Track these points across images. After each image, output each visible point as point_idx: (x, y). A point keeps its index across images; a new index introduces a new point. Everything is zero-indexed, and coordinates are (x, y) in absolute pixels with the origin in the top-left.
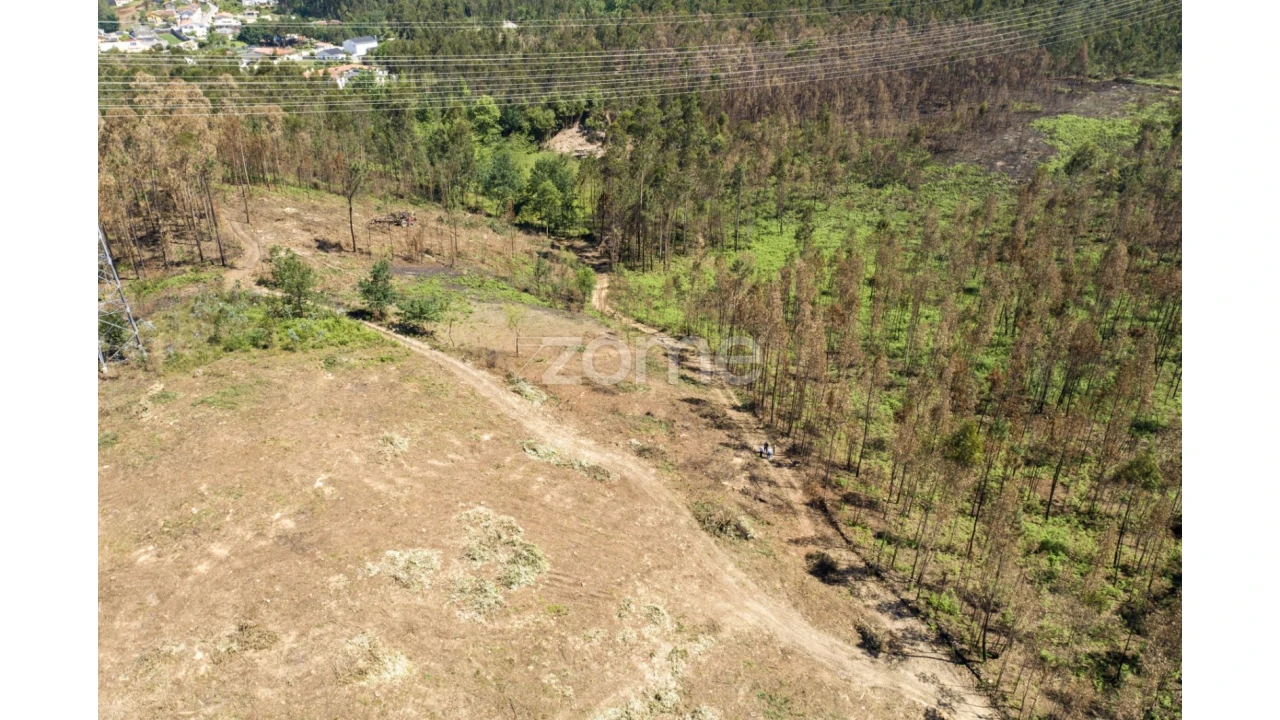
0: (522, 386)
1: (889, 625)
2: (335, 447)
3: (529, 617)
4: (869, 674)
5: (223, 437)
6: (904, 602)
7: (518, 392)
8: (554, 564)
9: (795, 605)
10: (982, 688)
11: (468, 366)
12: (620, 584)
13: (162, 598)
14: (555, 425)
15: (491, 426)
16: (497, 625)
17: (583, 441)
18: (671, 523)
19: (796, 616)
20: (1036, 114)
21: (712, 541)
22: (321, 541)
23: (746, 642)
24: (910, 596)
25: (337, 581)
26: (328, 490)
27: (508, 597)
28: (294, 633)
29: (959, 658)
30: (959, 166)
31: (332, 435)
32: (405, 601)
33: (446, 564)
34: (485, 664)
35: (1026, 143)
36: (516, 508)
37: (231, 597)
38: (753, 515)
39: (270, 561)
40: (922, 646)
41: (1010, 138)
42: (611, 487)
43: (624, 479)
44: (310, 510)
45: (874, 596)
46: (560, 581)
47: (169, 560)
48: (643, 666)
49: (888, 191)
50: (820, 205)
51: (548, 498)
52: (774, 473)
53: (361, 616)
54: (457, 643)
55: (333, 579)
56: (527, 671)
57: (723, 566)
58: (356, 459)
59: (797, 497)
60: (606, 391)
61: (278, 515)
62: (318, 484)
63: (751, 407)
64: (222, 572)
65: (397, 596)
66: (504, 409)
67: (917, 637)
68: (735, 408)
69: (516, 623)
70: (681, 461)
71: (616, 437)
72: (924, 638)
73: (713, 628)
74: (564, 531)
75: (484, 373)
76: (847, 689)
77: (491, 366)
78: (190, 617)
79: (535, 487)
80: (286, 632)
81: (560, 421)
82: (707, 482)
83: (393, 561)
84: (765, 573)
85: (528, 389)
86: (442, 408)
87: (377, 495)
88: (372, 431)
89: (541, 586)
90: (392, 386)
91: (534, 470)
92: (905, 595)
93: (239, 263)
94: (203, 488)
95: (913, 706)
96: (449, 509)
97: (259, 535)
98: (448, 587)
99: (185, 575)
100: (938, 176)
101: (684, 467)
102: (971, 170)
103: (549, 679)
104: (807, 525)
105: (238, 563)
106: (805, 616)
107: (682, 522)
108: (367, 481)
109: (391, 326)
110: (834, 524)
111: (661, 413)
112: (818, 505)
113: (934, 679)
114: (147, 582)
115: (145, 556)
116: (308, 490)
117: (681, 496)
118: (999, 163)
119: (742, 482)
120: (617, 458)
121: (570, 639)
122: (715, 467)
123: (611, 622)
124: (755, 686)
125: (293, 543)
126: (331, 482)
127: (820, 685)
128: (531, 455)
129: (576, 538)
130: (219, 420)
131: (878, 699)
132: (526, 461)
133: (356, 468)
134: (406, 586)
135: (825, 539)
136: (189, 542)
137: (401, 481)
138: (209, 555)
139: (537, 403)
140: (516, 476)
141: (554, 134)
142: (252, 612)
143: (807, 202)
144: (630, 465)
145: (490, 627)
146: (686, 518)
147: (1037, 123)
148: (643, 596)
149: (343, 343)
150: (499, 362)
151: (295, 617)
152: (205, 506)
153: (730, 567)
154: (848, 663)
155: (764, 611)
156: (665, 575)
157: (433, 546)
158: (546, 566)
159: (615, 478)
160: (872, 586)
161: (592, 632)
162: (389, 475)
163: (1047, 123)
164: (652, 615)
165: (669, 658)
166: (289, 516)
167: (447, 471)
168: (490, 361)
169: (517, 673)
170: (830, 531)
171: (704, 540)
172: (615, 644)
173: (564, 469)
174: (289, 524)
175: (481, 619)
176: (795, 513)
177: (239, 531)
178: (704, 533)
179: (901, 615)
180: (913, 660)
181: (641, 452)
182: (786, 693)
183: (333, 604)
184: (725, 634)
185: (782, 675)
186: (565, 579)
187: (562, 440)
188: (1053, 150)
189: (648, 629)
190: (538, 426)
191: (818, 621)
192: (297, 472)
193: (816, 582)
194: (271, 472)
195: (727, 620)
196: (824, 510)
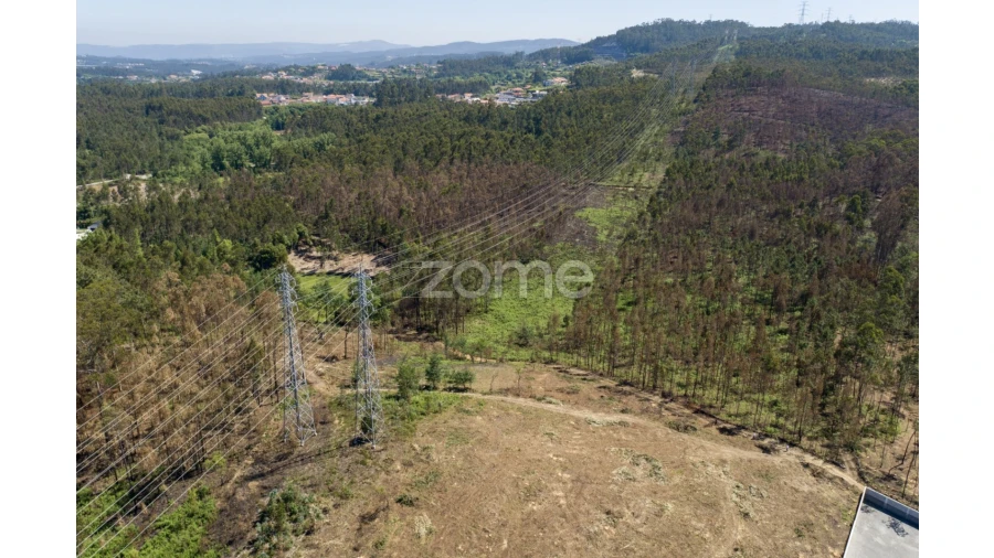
0: (548, 399)
1: (766, 442)
4: (777, 460)
6: (760, 434)
7: (550, 403)
8: (659, 458)
9: (734, 446)
10: (806, 451)
12: (683, 458)
15: (568, 419)
17: (600, 414)
18: (668, 433)
19: (738, 449)
20: (573, 210)
21: (687, 435)
22: (587, 477)
23: (737, 463)
25: (613, 487)
26: (561, 459)
28: (625, 509)
29: (792, 445)
31: (525, 439)
33: (634, 470)
34: (686, 496)
35: (580, 226)
37: (588, 506)
38: (686, 421)
39: (581, 490)
40: (779, 446)
41: (571, 225)
42: (634, 428)
43: (633, 423)
44: (565, 469)
45: (750, 436)
46: (668, 463)
47: (546, 504)
48: (722, 480)
51: (623, 438)
52: (670, 406)
54: (671, 493)
55: (611, 487)
56: (698, 494)
57: (701, 442)
58: (550, 445)
59: (687, 411)
60: (573, 393)
61: (559, 474)
62: (553, 458)
63: (625, 383)
64: (571, 500)
65: (637, 485)
67: (775, 443)
68: (619, 386)
69: (677, 481)
70: (638, 411)
71: (606, 409)
72: (777, 443)
73: (724, 461)
74: (645, 447)
75: (521, 399)
76: (776, 466)
77: (518, 395)
78: (582, 518)
79: (614, 435)
80: (622, 509)
82: (656, 416)
83: (619, 474)
84: (714, 440)
85: (551, 400)
87: (578, 455)
88: (536, 433)
89: (666, 467)
90: (508, 414)
91: (604, 429)
94: (514, 475)
95: (796, 464)
96: (605, 452)
97: (564, 483)
98: (644, 476)
99: (560, 506)
100: (553, 252)
101: (642, 413)
102: (566, 246)
104: (704, 420)
105: (572, 495)
106: (740, 448)
108: (567, 451)
109: (448, 390)
110: (711, 416)
111: (603, 395)
112: (697, 412)
113: (791, 454)
115: (533, 506)
116: (553, 462)
117: (657, 423)
118: (577, 240)
119: (666, 411)
120: (620, 417)
121: (694, 480)
122: (651, 410)
123: (697, 471)
124: (754, 474)
125: (580, 481)
126: (556, 456)
127: (768, 467)
128: (594, 425)
130: (471, 449)
131: (786, 465)
132: (597, 428)
133: (555, 448)
134: (634, 480)
135: (716, 423)
136: (542, 494)
137: (577, 447)
138: (558, 497)
139: (562, 405)
140: (603, 433)
142: (602, 508)
144: (627, 418)
145: (672, 484)
146: (670, 431)
147: (577, 215)
148: (693, 459)
150: (518, 392)
151: (618, 503)
152: (527, 481)
153: (703, 441)
154: (767, 458)
155: (729, 451)
156: (691, 451)
157: (621, 465)
158: (659, 460)
159: (630, 424)
160: (746, 432)
161: (696, 475)
162: (570, 446)
163: (582, 214)
164: (704, 464)
165: (725, 475)
166: (563, 473)
167: (583, 439)
169: (696, 495)
170: (713, 420)
171: (685, 436)
172: (707, 477)
173: (612, 426)
174: (567, 476)
176: (696, 417)
177: (554, 485)
178: (682, 434)
179: (764, 439)
180: (781, 450)
181: (623, 411)
182: (764, 473)
184: (729, 462)
185: (756, 468)
187: (594, 416)
188: (595, 229)
189: (709, 469)
190: (576, 413)
191: (746, 449)
192: (539, 457)
193: (730, 437)
194: (529, 461)
195: (724, 457)
196: (703, 413)
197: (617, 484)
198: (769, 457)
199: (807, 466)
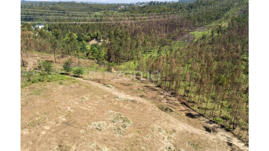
0: (108, 85)
1: (211, 126)
2: (70, 101)
3: (132, 134)
4: (211, 136)
5: (39, 101)
6: (211, 121)
7: (108, 87)
8: (133, 121)
9: (189, 124)
10: (235, 136)
11: (94, 82)
12: (149, 124)
13: (34, 142)
14: (119, 93)
15: (106, 94)
16: (126, 137)
17: (127, 95)
18: (155, 110)
19: (190, 126)
20: (190, 32)
21: (165, 113)
22: (74, 122)
23: (182, 134)
24: (211, 119)
25: (82, 131)
26: (72, 110)
27: (126, 130)
28: (75, 146)
29: (228, 130)
30: (178, 41)
31: (68, 98)
32: (101, 134)
33: (108, 124)
34: (127, 146)
35: (189, 36)
36: (119, 110)
37: (54, 139)
38: (171, 107)
39: (62, 128)
40: (219, 129)
41: (186, 36)
42: (138, 104)
43: (140, 102)
44: (68, 115)
45: (204, 120)
46: (136, 125)
47: (33, 132)
48: (163, 142)
49: (165, 47)
50: (152, 51)
51: (125, 108)
52: (170, 98)
53: (91, 139)
54: (118, 142)
55: (81, 131)
56: (137, 147)
57: (170, 118)
58: (76, 103)
59: (178, 102)
60: (127, 85)
61: (60, 118)
62: (69, 109)
63: (159, 86)
64: (49, 133)
65: (99, 133)
66: (106, 90)
67: (217, 127)
68: (155, 87)
69: (130, 136)
70: (150, 98)
71: (134, 94)
72: (218, 127)
73: (174, 131)
74: (132, 114)
75: (98, 84)
76: (209, 140)
77: (99, 82)
78: (43, 146)
79: (121, 106)
80: (72, 145)
81: (120, 92)
82: (158, 101)
83: (95, 125)
84: (179, 118)
85: (110, 86)
86: (92, 91)
87: (85, 110)
88: (78, 97)
89: (132, 127)
90: (78, 87)
91: (119, 102)
92: (210, 119)
93: (28, 66)
94: (37, 113)
95: (224, 142)
96: (103, 112)
97: (57, 123)
98: (110, 129)
99: (39, 135)
100: (175, 44)
101: (151, 99)
102: (181, 42)
103: (143, 148)
104: (183, 108)
105: (53, 130)
106: (192, 126)
107: (157, 110)
108: (81, 107)
109: (71, 76)
110: (188, 107)
111: (141, 89)
112: (183, 103)
113: (224, 135)
114: (28, 139)
116: (66, 111)
117: (154, 105)
118: (186, 40)
119: (165, 100)
120: (136, 98)
121: (144, 138)
122: (158, 98)
123: (151, 133)
124: (189, 143)
125: (67, 124)
126: (72, 108)
127: (202, 140)
128: (117, 99)
129: (135, 115)
130: (36, 98)
131: (216, 141)
132: (116, 100)
133: (77, 105)
134: (100, 130)
135: (188, 110)
136: (37, 127)
137: (89, 107)
138: (44, 129)
139: (113, 89)
140: (116, 103)
141: (90, 41)
142: (61, 141)
143: (150, 50)
144: (140, 99)
145: (124, 137)
146: (157, 109)
147: (190, 33)
148: (156, 126)
149: (62, 79)
150: (101, 81)
151: (74, 141)
152: (39, 118)
153: (172, 118)
154: (206, 135)
155: (183, 126)
156: (159, 122)
157: (103, 120)
158: (132, 122)
159: (138, 102)
160: (203, 118)
161: (148, 135)
162: (86, 106)
163: (192, 33)
164: (160, 130)
165: (168, 139)
166: (64, 117)
167: (99, 104)
168: (99, 81)
169: (135, 147)
170: (188, 108)
171: (163, 113)
172: (154, 138)
173: (126, 101)
174: (64, 119)
175: (121, 136)
176: (179, 106)
177: (51, 122)
178: (162, 112)
179: (211, 123)
180: (218, 132)
181: (141, 96)
182: (196, 143)
183: (83, 137)
184: (177, 132)
185: (193, 139)
186: (137, 125)
187: (122, 96)
188: (195, 38)
189: (160, 133)
190: (116, 93)
191: (195, 127)
192: (62, 107)
193: (191, 119)
194: (55, 108)
195: (176, 129)
196: (185, 104)
197: (85, 129)
198: (208, 134)
199: (230, 145)
